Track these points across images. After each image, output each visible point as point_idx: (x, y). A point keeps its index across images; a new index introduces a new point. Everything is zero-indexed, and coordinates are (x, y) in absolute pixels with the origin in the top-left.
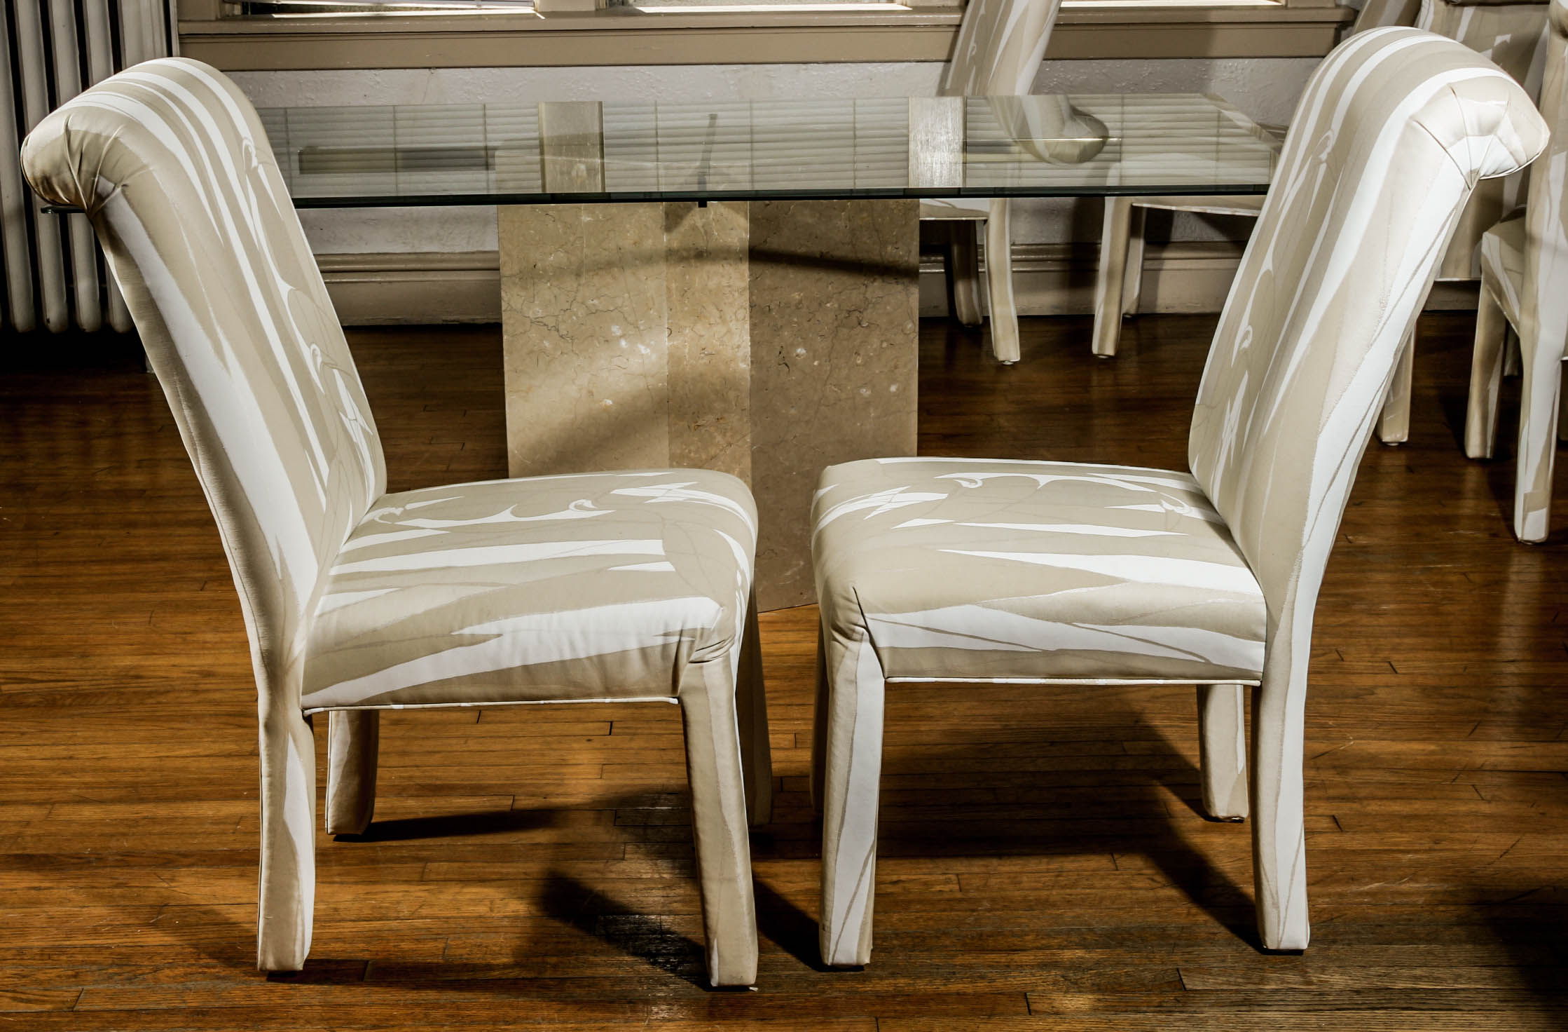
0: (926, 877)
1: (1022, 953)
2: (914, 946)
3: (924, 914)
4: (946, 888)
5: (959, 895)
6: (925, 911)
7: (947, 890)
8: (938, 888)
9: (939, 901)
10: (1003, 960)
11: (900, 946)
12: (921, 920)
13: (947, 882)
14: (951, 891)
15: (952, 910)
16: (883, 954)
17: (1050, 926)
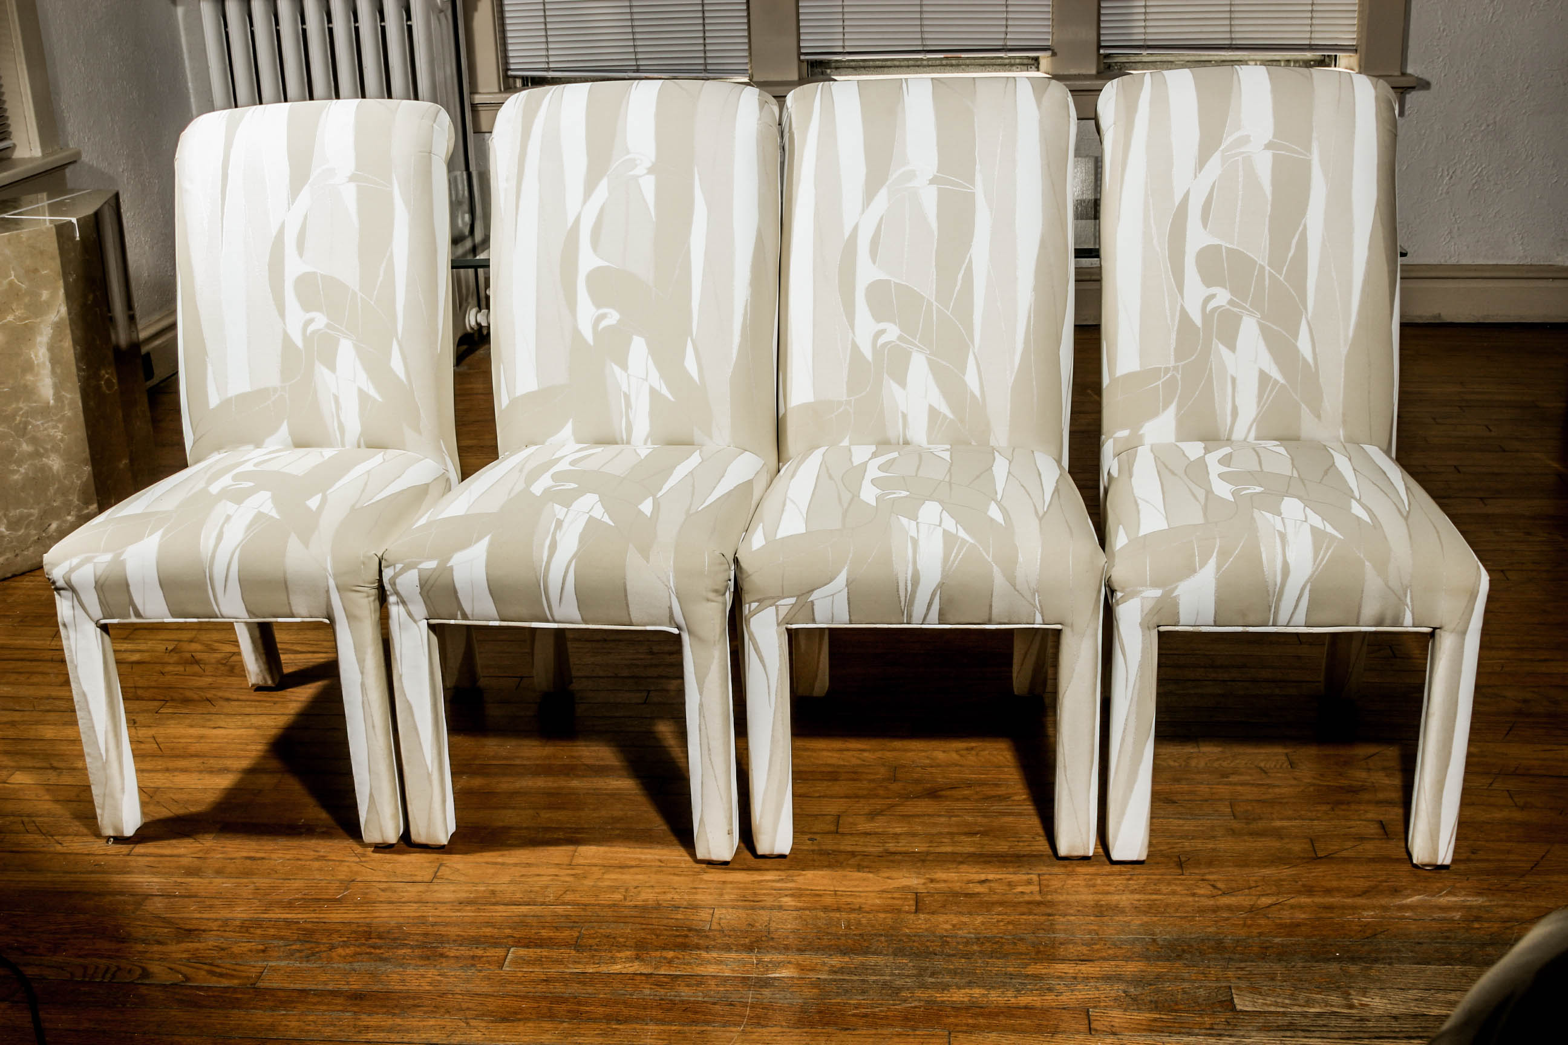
0: (1011, 876)
1: (1090, 964)
2: (992, 952)
3: (1005, 917)
4: (1027, 889)
5: (1038, 898)
6: (1006, 914)
7: (1028, 891)
8: (1020, 889)
9: (1020, 903)
10: (1071, 971)
11: (980, 952)
12: (1002, 924)
13: (1029, 882)
14: (1032, 893)
15: (1030, 913)
16: (963, 960)
17: (1117, 934)
